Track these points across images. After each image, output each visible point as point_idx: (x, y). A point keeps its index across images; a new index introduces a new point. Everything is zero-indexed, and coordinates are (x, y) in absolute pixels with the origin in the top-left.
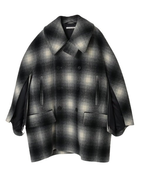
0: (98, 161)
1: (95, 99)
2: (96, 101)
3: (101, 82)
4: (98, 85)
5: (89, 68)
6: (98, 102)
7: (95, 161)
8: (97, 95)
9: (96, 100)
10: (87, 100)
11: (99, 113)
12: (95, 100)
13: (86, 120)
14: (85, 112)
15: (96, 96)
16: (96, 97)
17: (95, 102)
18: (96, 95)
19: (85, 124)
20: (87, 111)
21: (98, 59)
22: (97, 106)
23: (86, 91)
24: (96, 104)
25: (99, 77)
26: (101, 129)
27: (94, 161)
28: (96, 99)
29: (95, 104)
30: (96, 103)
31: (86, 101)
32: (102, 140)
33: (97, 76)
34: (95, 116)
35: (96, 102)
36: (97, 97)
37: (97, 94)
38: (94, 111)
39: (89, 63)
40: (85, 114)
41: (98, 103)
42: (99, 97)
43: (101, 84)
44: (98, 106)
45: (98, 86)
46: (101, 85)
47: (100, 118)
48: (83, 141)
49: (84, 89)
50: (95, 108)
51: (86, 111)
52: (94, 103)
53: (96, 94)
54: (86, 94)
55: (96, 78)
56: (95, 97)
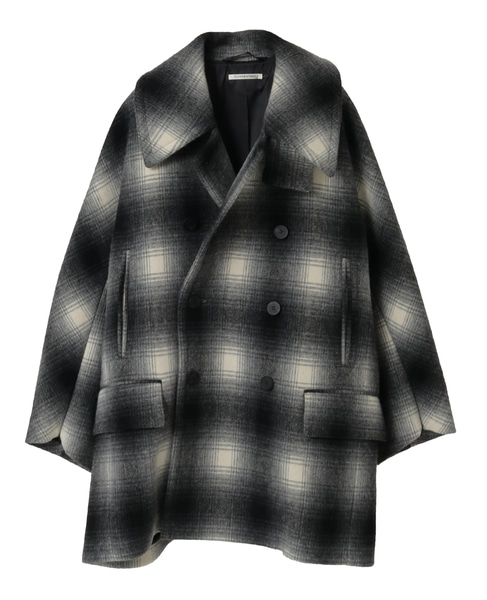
0: (354, 564)
1: (340, 344)
2: (343, 349)
3: (358, 282)
4: (350, 293)
5: (316, 231)
6: (351, 351)
7: (346, 563)
8: (346, 327)
9: (343, 345)
10: (312, 347)
11: (353, 390)
12: (340, 347)
13: (313, 418)
14: (306, 391)
15: (343, 332)
16: (343, 336)
17: (340, 351)
18: (343, 328)
19: (310, 433)
20: (315, 387)
21: (348, 198)
22: (345, 366)
23: (308, 314)
24: (343, 360)
25: (351, 264)
26: (363, 446)
27: (341, 563)
28: (343, 340)
29: (340, 359)
30: (343, 356)
31: (310, 349)
32: (368, 486)
33: (344, 259)
34: (342, 404)
35: (343, 353)
36: (346, 334)
37: (346, 323)
38: (338, 387)
39: (318, 214)
40: (308, 396)
41: (351, 356)
42: (352, 335)
43: (357, 287)
44: (350, 366)
45: (350, 296)
46: (358, 292)
47: (357, 408)
48: (302, 494)
49: (303, 308)
50: (339, 375)
51: (309, 386)
52: (335, 355)
53: (343, 326)
54: (308, 324)
55: (341, 268)
56: (340, 335)
